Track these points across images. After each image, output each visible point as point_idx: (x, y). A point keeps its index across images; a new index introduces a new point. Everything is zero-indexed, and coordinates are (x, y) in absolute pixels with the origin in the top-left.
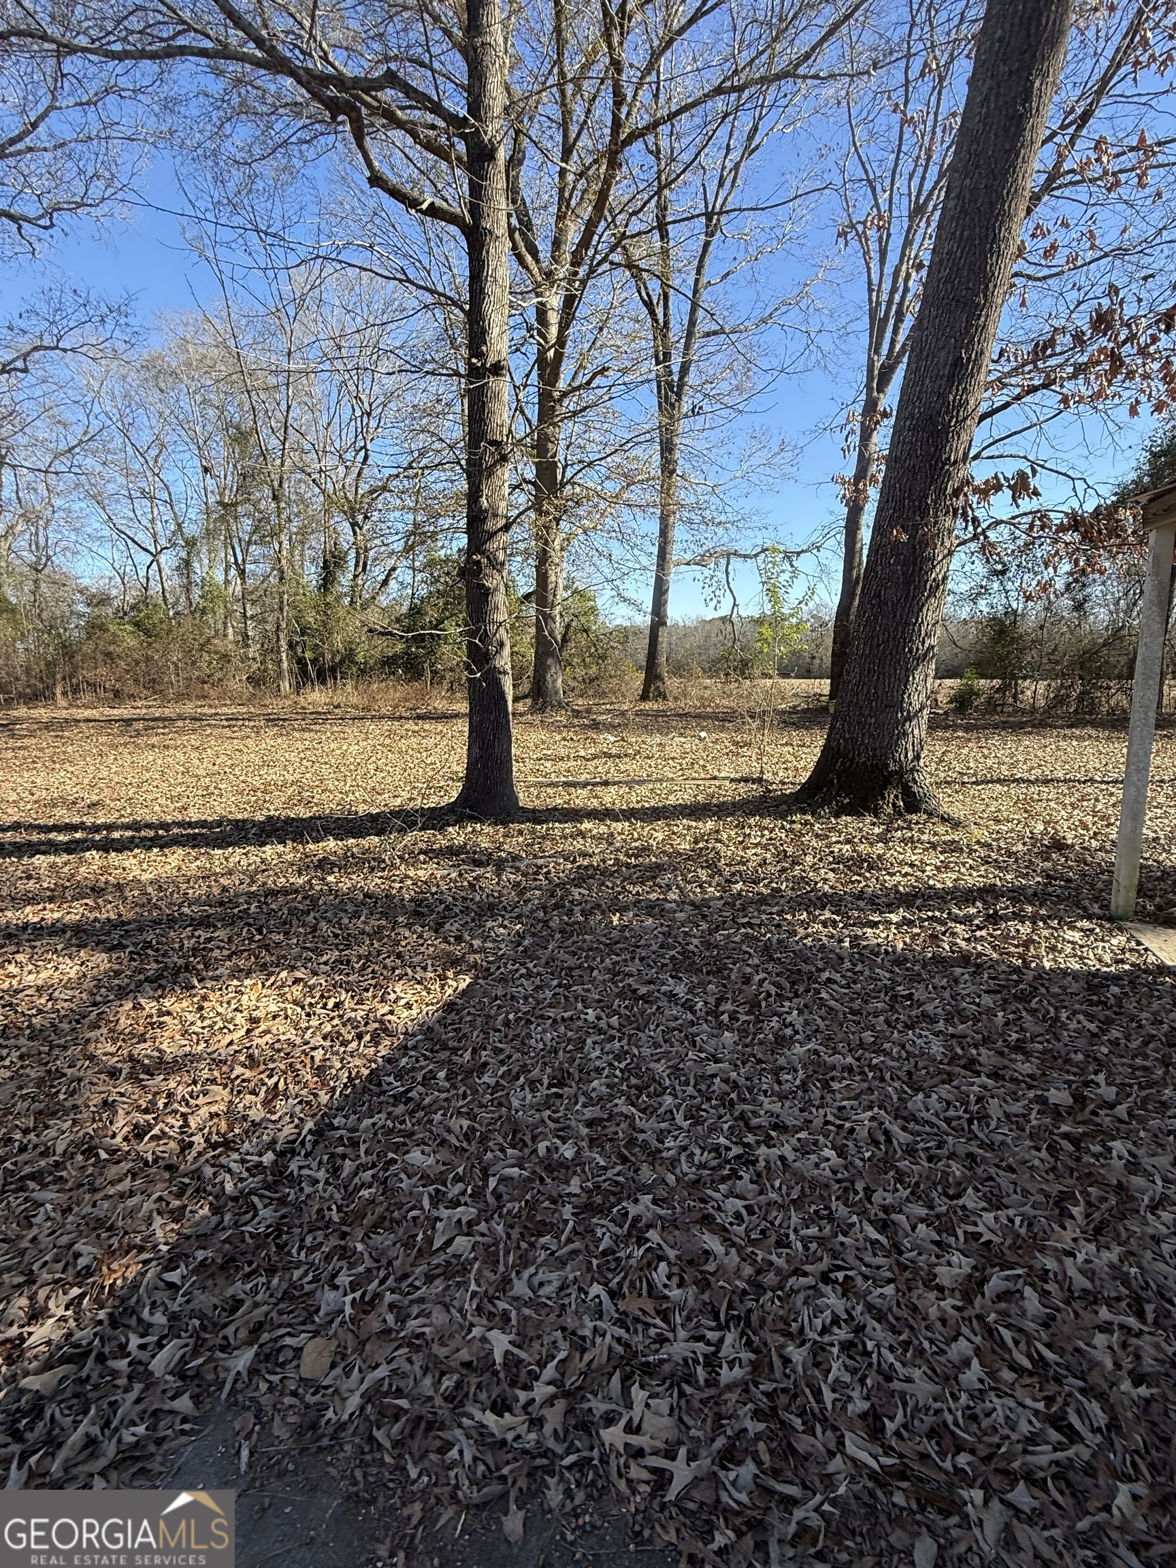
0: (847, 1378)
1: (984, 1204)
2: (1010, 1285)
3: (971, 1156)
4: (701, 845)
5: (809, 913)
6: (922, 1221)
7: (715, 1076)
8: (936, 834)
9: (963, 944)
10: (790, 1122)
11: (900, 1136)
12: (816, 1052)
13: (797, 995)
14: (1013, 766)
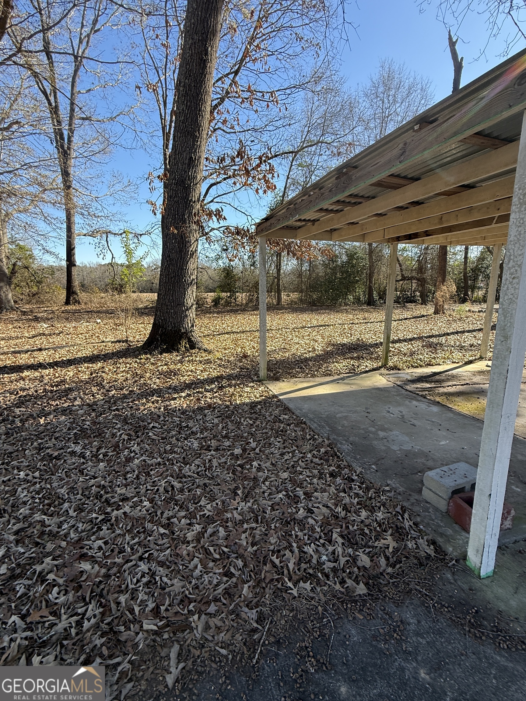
0: (146, 597)
1: (208, 502)
2: (215, 529)
3: (205, 484)
4: (94, 375)
5: (146, 399)
6: (183, 517)
7: (93, 486)
8: (202, 357)
9: (209, 400)
10: (129, 495)
11: (177, 485)
12: (144, 461)
13: (138, 437)
14: (232, 327)
